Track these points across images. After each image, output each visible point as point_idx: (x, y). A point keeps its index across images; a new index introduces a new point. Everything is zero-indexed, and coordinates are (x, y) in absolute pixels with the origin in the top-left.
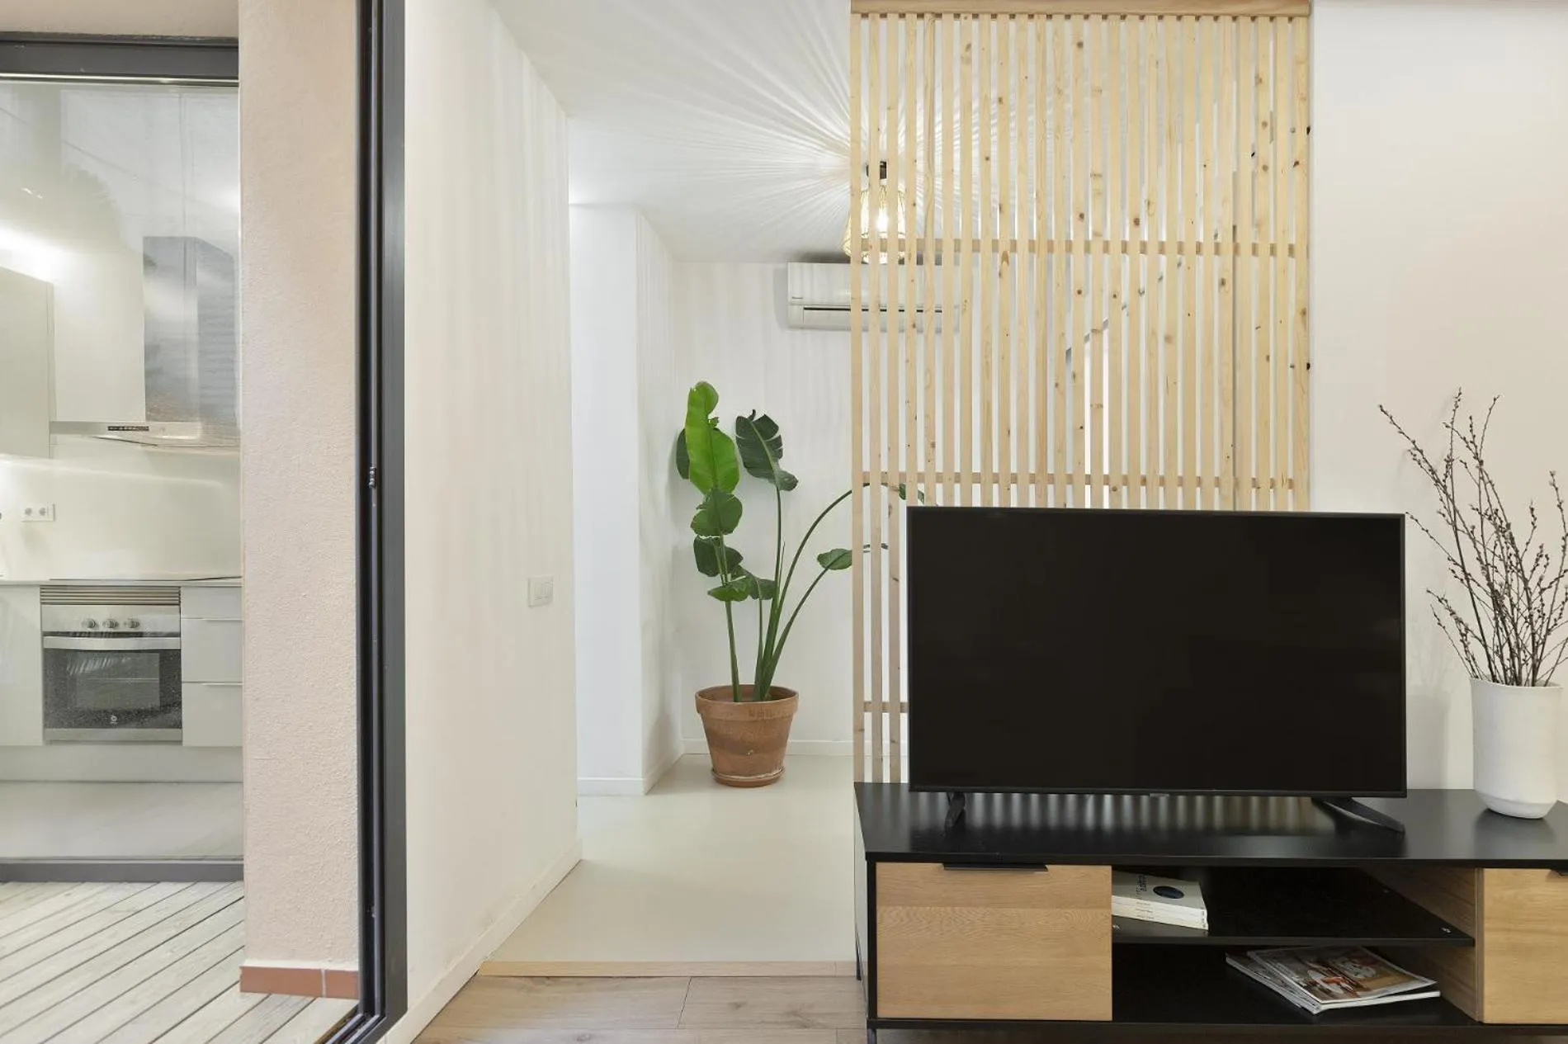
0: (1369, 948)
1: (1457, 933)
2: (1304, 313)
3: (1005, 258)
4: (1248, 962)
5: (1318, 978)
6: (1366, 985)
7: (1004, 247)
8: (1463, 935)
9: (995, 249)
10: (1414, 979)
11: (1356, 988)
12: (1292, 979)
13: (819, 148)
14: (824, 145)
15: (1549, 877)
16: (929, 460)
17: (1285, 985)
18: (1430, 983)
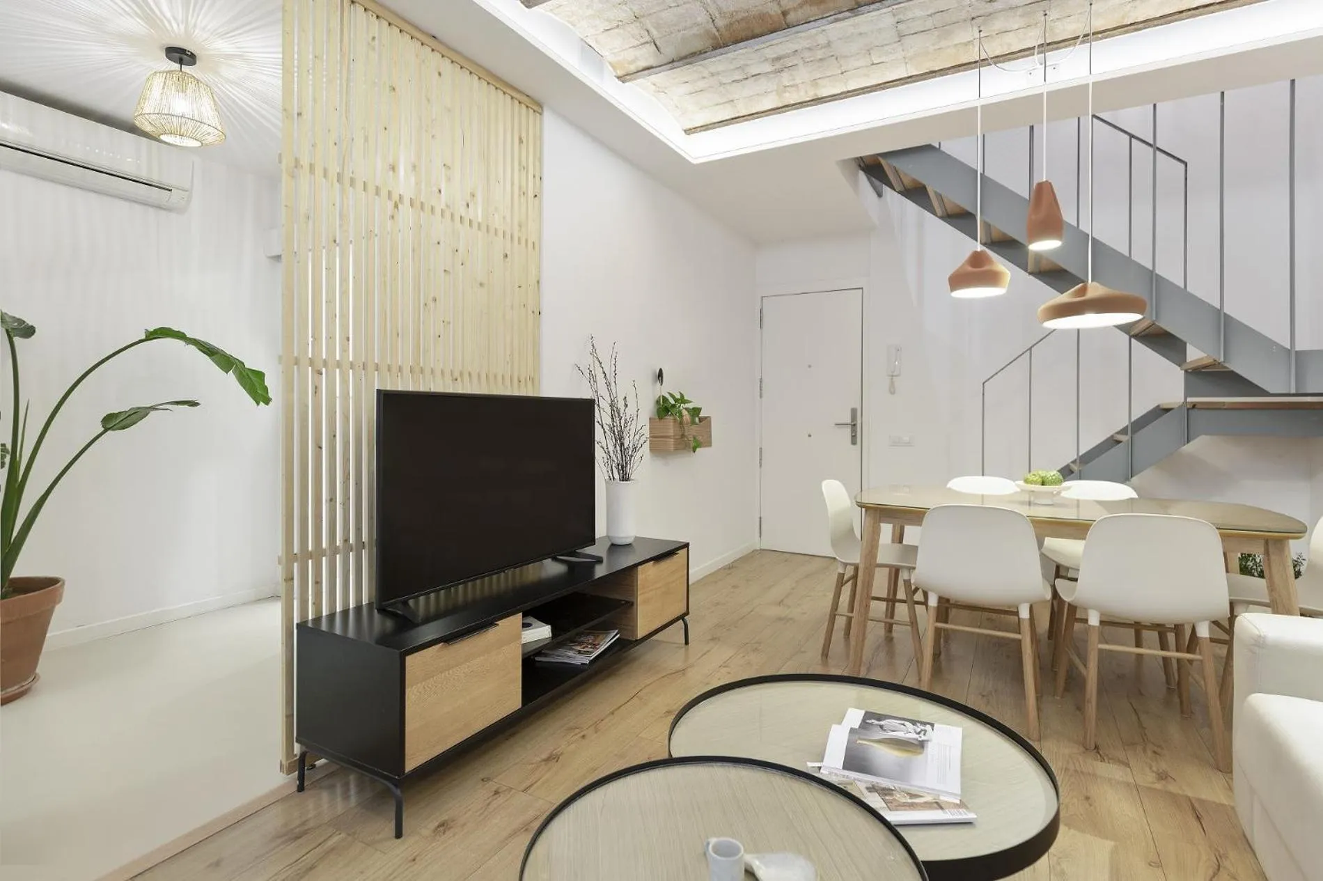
0: (585, 629)
1: (627, 602)
2: (538, 282)
3: (396, 206)
4: (546, 655)
5: (579, 648)
6: (596, 642)
7: (395, 197)
8: (629, 602)
9: (390, 197)
10: (609, 633)
11: (595, 646)
12: (570, 653)
13: (127, 9)
14: (139, 11)
15: (654, 564)
16: (344, 350)
17: (569, 657)
18: (616, 631)
